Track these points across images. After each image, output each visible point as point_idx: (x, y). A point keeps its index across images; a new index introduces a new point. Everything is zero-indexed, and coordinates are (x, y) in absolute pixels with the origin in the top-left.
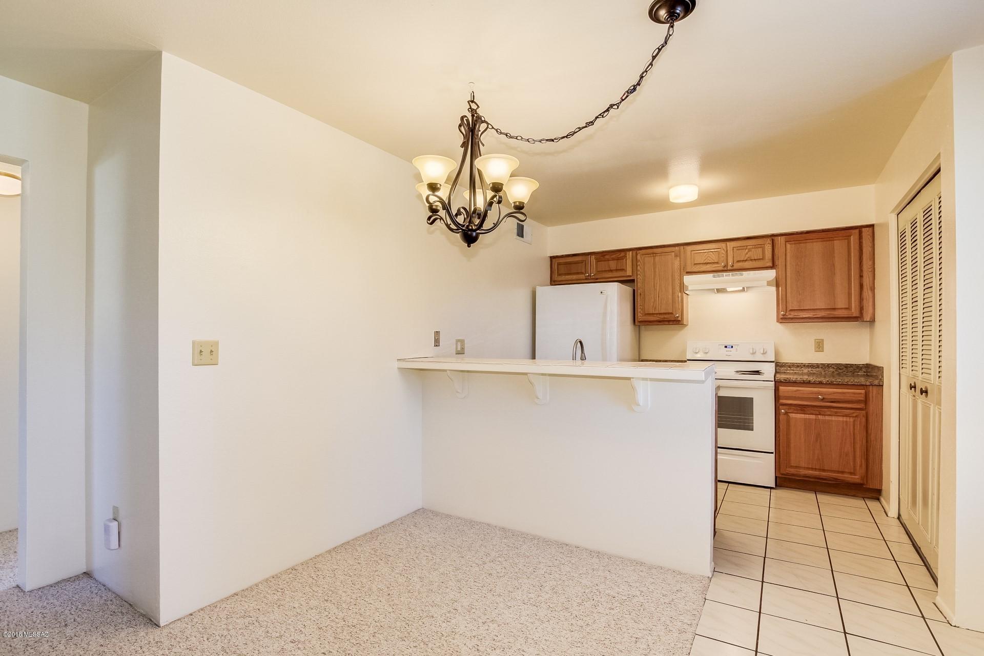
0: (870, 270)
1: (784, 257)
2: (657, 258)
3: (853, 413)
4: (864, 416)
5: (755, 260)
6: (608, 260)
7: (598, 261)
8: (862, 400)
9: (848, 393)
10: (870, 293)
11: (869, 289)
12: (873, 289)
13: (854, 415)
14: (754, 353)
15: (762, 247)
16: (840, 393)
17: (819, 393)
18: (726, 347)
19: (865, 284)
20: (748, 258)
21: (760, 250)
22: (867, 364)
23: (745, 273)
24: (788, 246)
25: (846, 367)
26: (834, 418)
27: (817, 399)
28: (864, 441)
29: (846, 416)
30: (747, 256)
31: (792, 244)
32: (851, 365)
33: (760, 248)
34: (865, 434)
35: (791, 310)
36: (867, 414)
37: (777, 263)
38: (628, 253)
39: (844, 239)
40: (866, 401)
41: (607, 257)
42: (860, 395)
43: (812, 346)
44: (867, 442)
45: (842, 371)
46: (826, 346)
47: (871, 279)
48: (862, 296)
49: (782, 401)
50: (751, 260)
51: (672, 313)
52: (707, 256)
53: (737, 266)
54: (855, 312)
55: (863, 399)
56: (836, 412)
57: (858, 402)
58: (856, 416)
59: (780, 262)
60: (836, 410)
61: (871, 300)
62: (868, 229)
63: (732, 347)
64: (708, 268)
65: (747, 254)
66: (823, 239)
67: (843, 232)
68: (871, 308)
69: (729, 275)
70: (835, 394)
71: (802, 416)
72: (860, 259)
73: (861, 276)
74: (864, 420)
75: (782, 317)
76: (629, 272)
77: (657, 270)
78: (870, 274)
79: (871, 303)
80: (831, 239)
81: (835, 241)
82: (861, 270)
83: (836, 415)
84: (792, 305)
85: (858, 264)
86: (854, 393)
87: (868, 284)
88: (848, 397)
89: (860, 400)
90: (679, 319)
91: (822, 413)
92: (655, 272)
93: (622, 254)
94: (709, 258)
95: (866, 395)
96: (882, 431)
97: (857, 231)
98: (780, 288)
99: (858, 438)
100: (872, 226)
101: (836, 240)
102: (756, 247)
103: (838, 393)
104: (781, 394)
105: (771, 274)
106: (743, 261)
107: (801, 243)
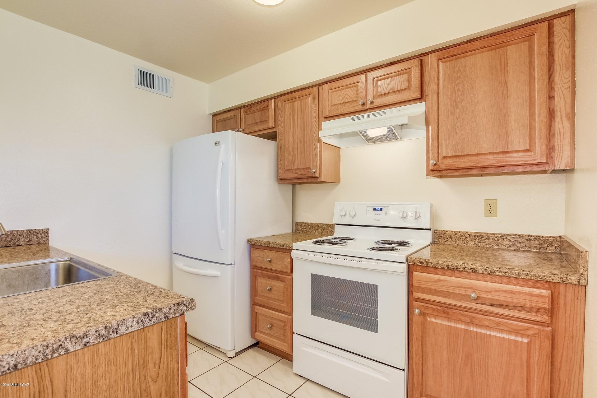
0: (566, 86)
1: (436, 82)
2: (296, 103)
3: (528, 329)
4: (548, 337)
5: (399, 91)
6: (255, 112)
7: (246, 113)
8: (545, 309)
9: (522, 293)
10: (567, 124)
11: (564, 116)
12: (571, 117)
13: (530, 332)
14: (404, 218)
15: (407, 71)
16: (507, 292)
17: (471, 288)
18: (375, 209)
19: (557, 110)
20: (391, 89)
21: (405, 76)
22: (560, 237)
23: (388, 111)
24: (441, 64)
25: (528, 240)
26: (494, 334)
27: (467, 297)
28: (547, 382)
29: (516, 332)
30: (390, 87)
31: (447, 62)
32: (537, 238)
33: (406, 73)
34: (548, 368)
35: (445, 158)
36: (553, 333)
37: (427, 91)
38: (270, 101)
39: (524, 41)
40: (552, 311)
41: (253, 109)
42: (542, 300)
43: (481, 208)
44: (552, 381)
45: (522, 245)
46: (501, 208)
47: (568, 100)
48: (552, 129)
49: (417, 295)
50: (394, 92)
51: (309, 168)
52: (345, 94)
53: (377, 102)
54: (539, 156)
55: (547, 307)
56: (498, 324)
57: (538, 310)
58: (533, 335)
59: (430, 90)
60: (497, 319)
61: (568, 134)
62: (563, 19)
63: (381, 209)
64: (347, 109)
65: (389, 84)
66: (490, 47)
67: (521, 30)
68: (567, 148)
69: (369, 116)
70: (498, 293)
71: (446, 323)
72: (549, 70)
73: (551, 98)
74: (547, 344)
75: (433, 168)
76: (271, 124)
77: (296, 117)
78: (568, 93)
79: (567, 140)
80: (502, 45)
81: (508, 47)
82: (551, 87)
83: (498, 327)
84: (447, 149)
85: (546, 78)
86: (531, 295)
87: (563, 109)
88: (519, 300)
89: (540, 308)
90: (317, 175)
91: (476, 322)
92: (294, 120)
93: (266, 103)
94: (347, 96)
95: (553, 299)
96: (581, 368)
97: (545, 24)
98: (430, 128)
99: (535, 374)
100: (571, 12)
101: (510, 45)
102: (399, 73)
103: (503, 291)
104: (415, 283)
105: (420, 108)
106: (385, 94)
107: (458, 58)
